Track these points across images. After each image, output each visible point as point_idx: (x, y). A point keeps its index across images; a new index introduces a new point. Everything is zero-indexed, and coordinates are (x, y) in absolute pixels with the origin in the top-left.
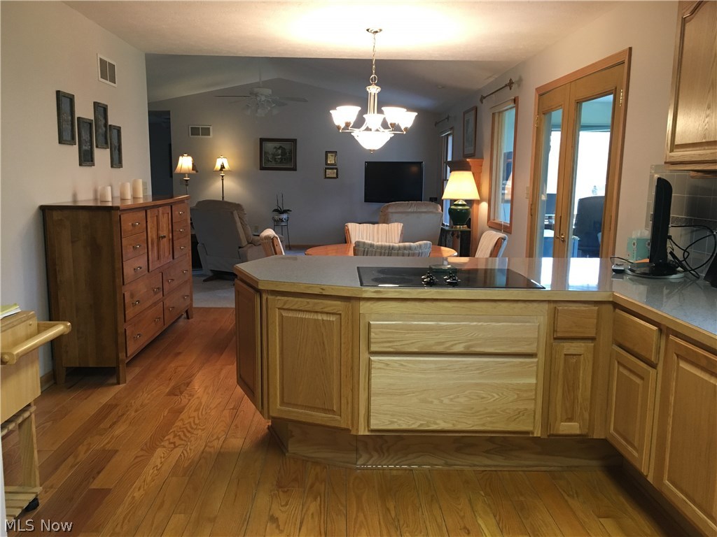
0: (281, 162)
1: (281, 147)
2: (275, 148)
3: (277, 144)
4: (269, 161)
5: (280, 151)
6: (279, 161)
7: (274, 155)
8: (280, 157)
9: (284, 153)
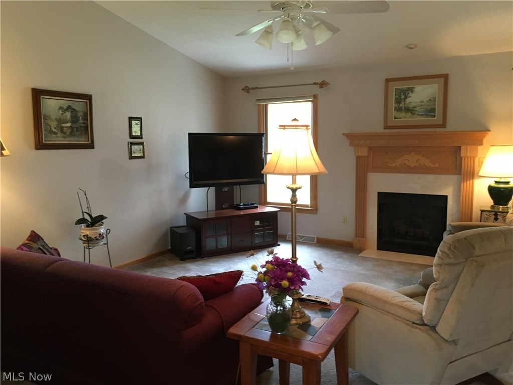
0: (72, 134)
1: (69, 107)
2: (61, 108)
3: (63, 102)
4: (51, 132)
5: (68, 115)
6: (68, 132)
7: (60, 121)
8: (69, 125)
9: (74, 119)
